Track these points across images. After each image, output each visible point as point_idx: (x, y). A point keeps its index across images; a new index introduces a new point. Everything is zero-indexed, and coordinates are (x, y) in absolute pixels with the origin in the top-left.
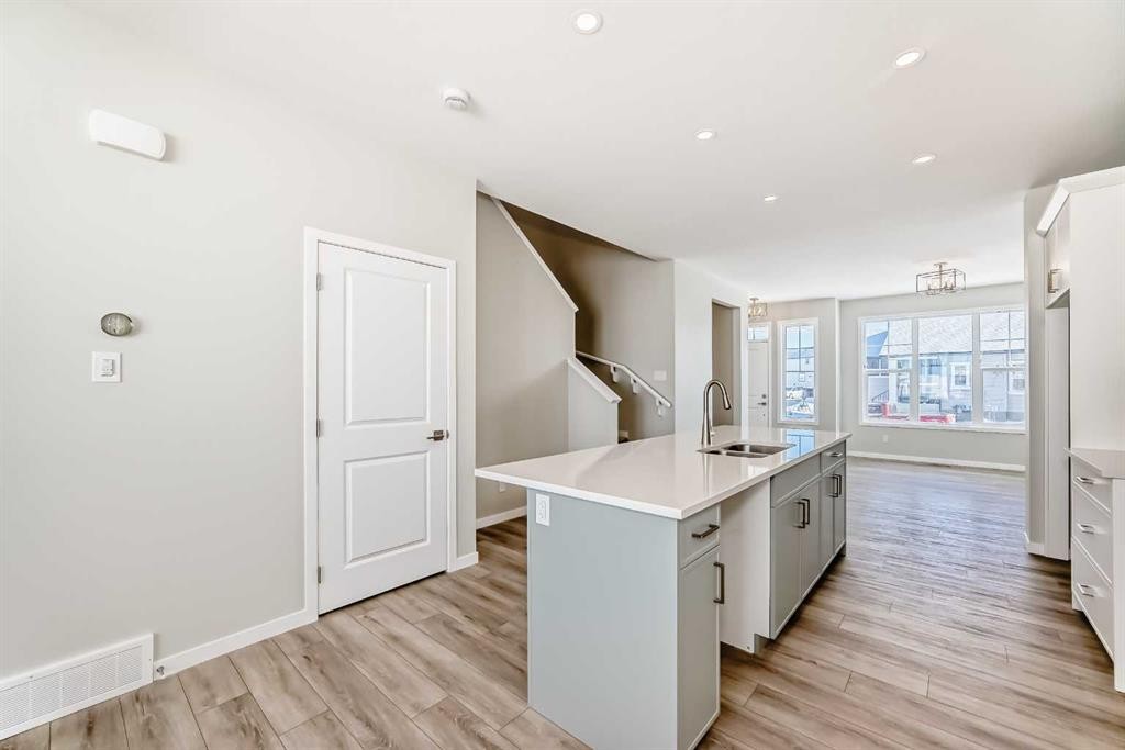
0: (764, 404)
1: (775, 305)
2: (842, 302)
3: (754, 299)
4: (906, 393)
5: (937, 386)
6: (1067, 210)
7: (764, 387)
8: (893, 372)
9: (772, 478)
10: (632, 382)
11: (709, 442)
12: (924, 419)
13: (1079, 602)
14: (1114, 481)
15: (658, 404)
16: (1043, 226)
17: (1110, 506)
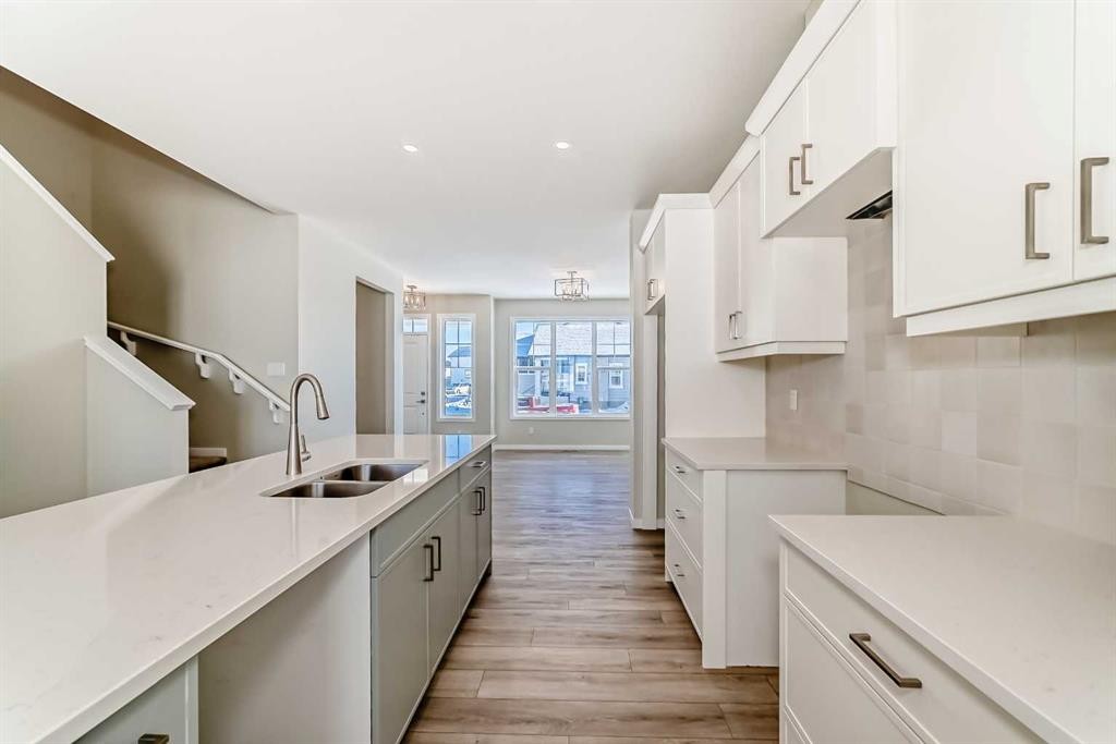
0: (423, 402)
1: (435, 296)
2: (498, 301)
3: (412, 287)
4: (547, 388)
5: (567, 382)
6: (663, 224)
7: (424, 383)
8: (538, 369)
9: (372, 532)
10: (232, 377)
11: (299, 470)
12: (559, 409)
13: (671, 575)
14: (705, 472)
15: (272, 407)
16: (643, 243)
17: (701, 496)
